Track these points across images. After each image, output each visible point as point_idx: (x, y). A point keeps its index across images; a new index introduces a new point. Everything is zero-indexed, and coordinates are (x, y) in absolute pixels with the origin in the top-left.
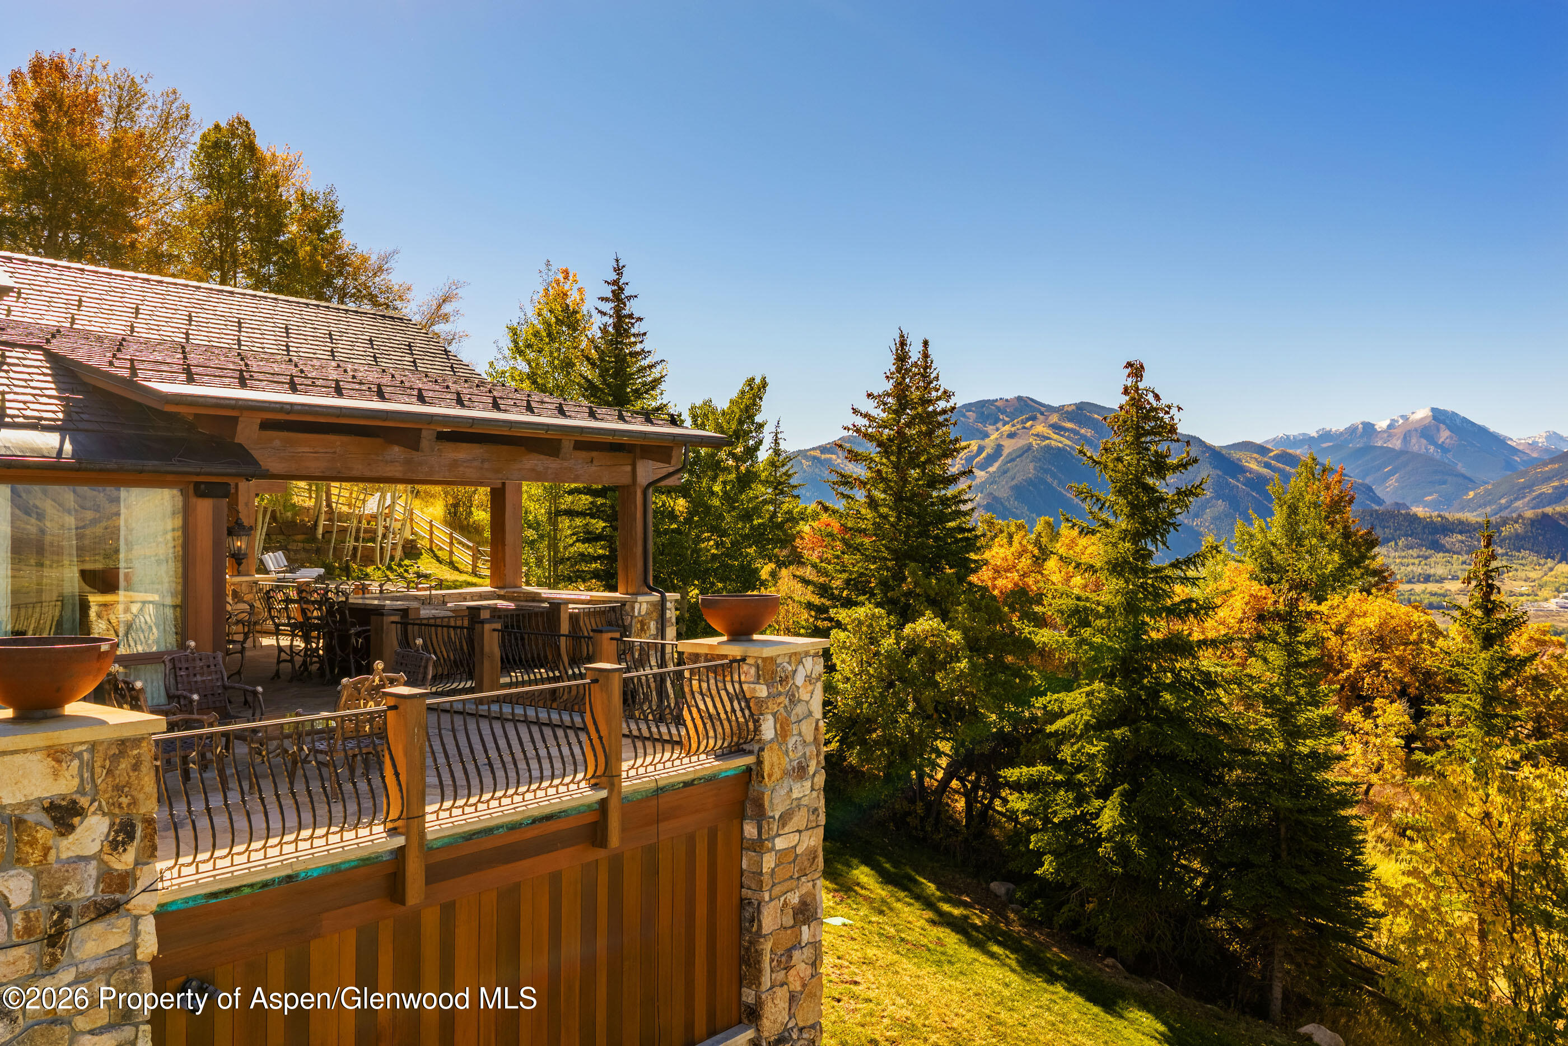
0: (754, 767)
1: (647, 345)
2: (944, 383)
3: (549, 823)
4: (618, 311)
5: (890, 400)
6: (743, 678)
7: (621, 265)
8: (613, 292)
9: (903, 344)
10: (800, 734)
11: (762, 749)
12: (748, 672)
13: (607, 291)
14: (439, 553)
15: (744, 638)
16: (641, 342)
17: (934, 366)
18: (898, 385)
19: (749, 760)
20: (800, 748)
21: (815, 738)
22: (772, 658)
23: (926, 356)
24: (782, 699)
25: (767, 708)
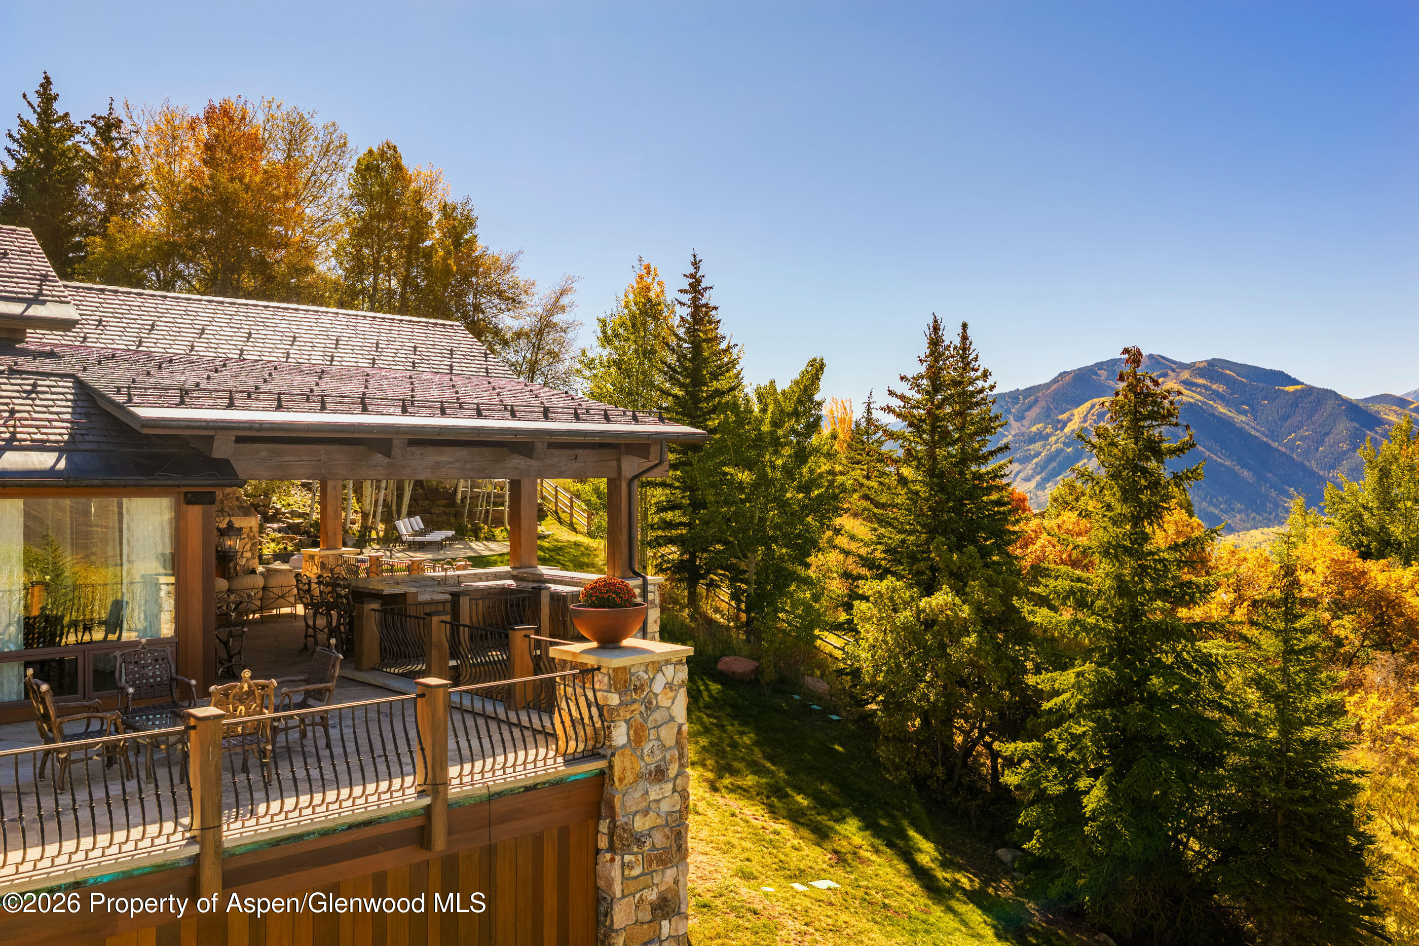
0: (607, 771)
2: (983, 363)
3: (367, 828)
4: (695, 300)
5: (925, 381)
6: (597, 686)
7: (698, 259)
8: (691, 284)
9: (936, 329)
10: (659, 739)
11: (613, 755)
12: (601, 680)
14: (562, 515)
15: (611, 645)
16: (716, 329)
17: (972, 347)
18: (931, 367)
19: (601, 764)
20: (657, 752)
21: (677, 742)
22: (625, 668)
23: (964, 338)
24: (636, 706)
25: (618, 715)
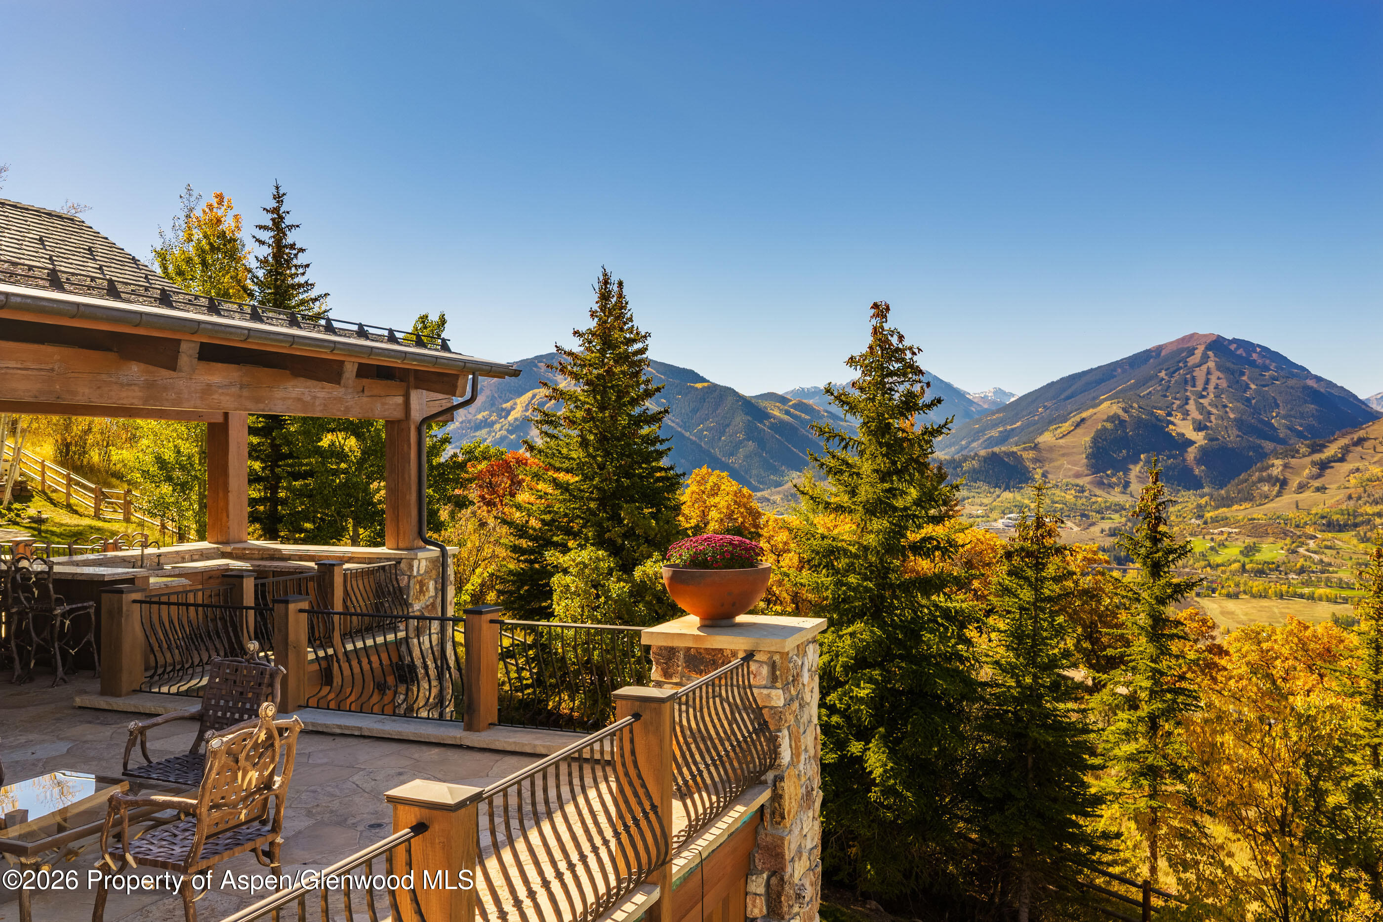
1: (310, 276)
2: (638, 325)
4: (278, 240)
5: (594, 338)
7: (281, 192)
8: (273, 220)
9: (606, 282)
10: (806, 748)
11: (780, 779)
12: (758, 673)
13: (267, 220)
14: (54, 496)
16: (303, 274)
18: (602, 323)
23: (622, 297)
24: (794, 705)
25: (783, 720)
